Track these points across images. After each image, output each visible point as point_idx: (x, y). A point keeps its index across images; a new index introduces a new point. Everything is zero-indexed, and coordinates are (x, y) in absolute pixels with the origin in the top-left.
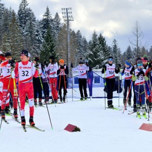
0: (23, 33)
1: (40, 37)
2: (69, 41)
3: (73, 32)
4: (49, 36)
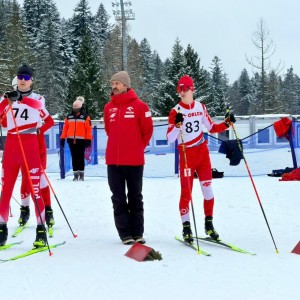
0: (35, 45)
1: (68, 53)
2: (125, 59)
3: (135, 41)
4: (87, 49)
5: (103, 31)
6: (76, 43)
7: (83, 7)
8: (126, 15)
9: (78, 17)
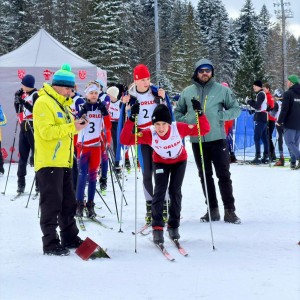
0: (207, 41)
1: (235, 47)
2: (285, 52)
3: (292, 37)
4: (252, 43)
5: (266, 29)
6: (242, 39)
7: (248, 8)
8: (286, 14)
9: (244, 17)
